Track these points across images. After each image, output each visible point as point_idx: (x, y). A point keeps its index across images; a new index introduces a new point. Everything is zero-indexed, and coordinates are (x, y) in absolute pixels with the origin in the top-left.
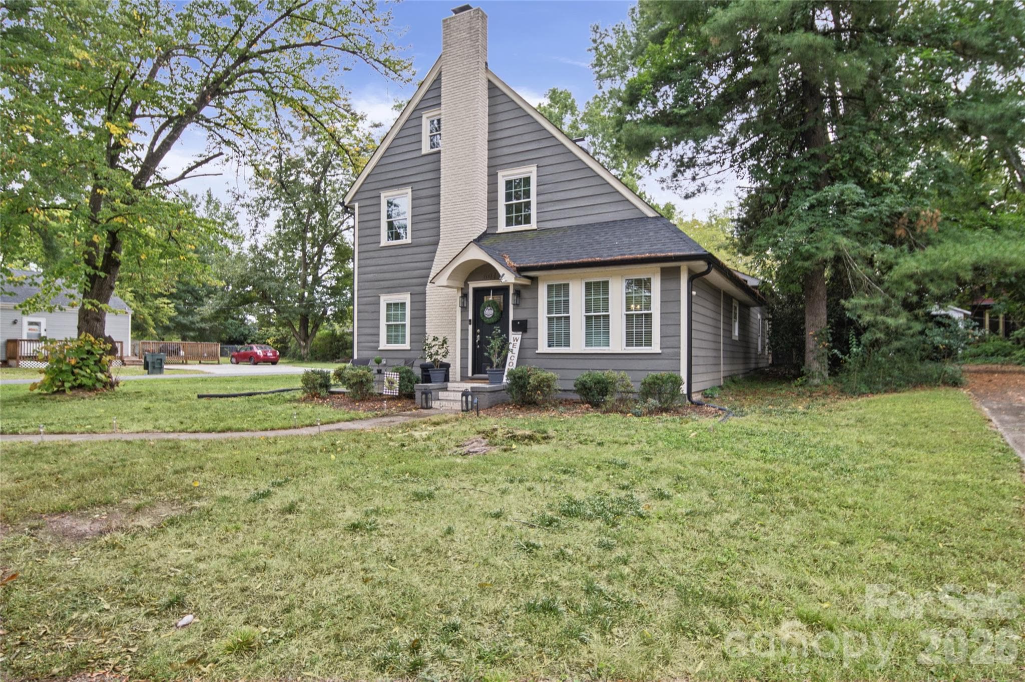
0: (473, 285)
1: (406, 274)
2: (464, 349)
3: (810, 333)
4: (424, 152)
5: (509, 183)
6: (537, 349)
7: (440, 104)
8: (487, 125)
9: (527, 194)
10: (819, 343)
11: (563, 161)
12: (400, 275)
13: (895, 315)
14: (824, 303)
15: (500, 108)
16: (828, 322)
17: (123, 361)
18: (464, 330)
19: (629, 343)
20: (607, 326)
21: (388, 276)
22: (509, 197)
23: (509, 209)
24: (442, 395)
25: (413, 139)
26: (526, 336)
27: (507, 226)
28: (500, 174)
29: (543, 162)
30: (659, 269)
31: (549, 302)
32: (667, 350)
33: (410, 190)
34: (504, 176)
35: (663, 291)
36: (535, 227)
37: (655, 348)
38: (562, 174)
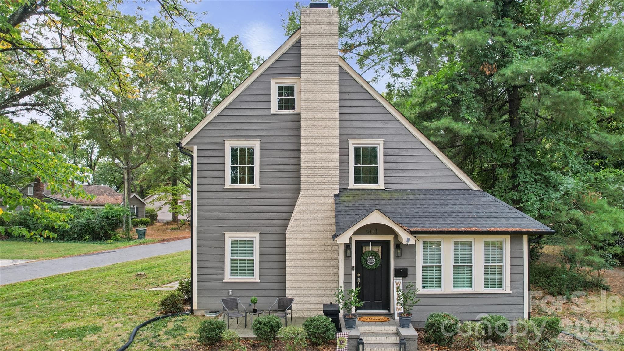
0: (356, 239)
4: (273, 111)
5: (357, 150)
6: (415, 290)
8: (338, 100)
9: (375, 160)
11: (405, 140)
12: (247, 215)
18: (347, 275)
20: (470, 273)
21: (233, 215)
22: (357, 161)
23: (357, 170)
25: (262, 98)
26: (407, 280)
27: (355, 183)
28: (351, 142)
29: (389, 138)
30: (508, 236)
31: (424, 255)
32: (515, 291)
33: (259, 142)
34: (353, 144)
35: (511, 250)
36: (382, 187)
37: (507, 288)
38: (404, 149)
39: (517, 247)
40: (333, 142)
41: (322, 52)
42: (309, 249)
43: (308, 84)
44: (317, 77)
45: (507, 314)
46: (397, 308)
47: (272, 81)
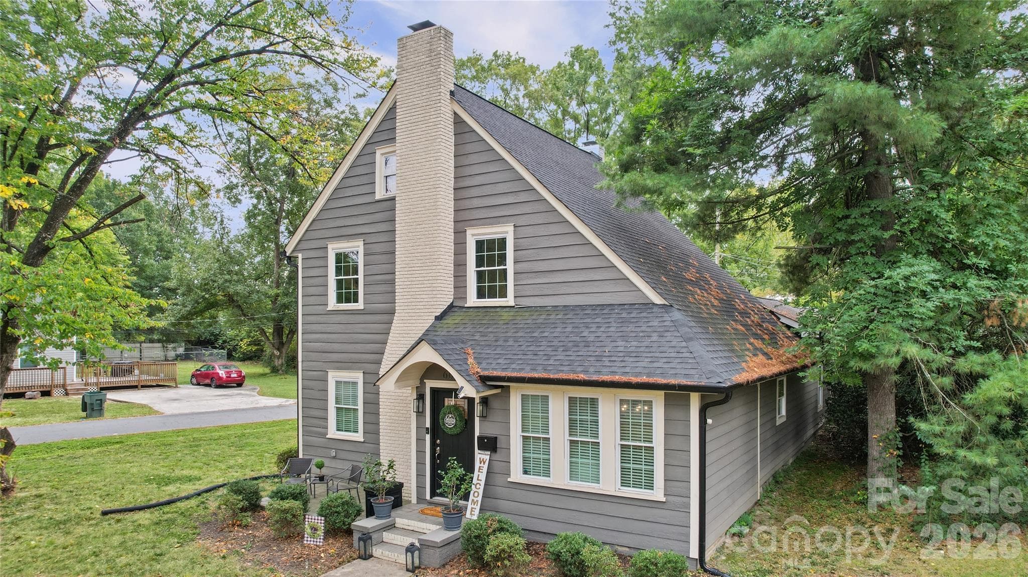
0: (430, 384)
1: (359, 347)
2: (420, 463)
3: (874, 435)
4: (378, 197)
5: (480, 244)
6: (509, 475)
7: (393, 140)
8: (452, 169)
9: (502, 259)
10: (885, 449)
11: (546, 221)
12: (351, 347)
13: (983, 448)
14: (892, 397)
15: (469, 148)
16: (897, 421)
17: (66, 390)
18: (420, 440)
19: (624, 483)
20: (597, 457)
21: (336, 347)
22: (480, 262)
23: (480, 276)
24: (387, 536)
25: (365, 179)
26: (497, 457)
27: (478, 298)
28: (470, 232)
29: (521, 221)
30: (662, 393)
31: (524, 417)
32: (671, 498)
33: (362, 243)
34: (473, 235)
35: (667, 420)
36: (512, 303)
37: (658, 494)
38: (545, 238)
39: (678, 414)
40: (434, 235)
41: (421, 98)
42: (405, 398)
43: (404, 150)
44: (415, 138)
45: (659, 540)
46: (473, 500)
47: (377, 151)
